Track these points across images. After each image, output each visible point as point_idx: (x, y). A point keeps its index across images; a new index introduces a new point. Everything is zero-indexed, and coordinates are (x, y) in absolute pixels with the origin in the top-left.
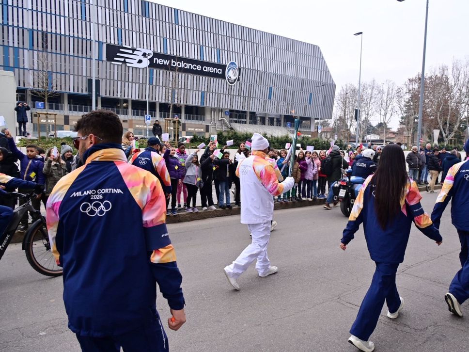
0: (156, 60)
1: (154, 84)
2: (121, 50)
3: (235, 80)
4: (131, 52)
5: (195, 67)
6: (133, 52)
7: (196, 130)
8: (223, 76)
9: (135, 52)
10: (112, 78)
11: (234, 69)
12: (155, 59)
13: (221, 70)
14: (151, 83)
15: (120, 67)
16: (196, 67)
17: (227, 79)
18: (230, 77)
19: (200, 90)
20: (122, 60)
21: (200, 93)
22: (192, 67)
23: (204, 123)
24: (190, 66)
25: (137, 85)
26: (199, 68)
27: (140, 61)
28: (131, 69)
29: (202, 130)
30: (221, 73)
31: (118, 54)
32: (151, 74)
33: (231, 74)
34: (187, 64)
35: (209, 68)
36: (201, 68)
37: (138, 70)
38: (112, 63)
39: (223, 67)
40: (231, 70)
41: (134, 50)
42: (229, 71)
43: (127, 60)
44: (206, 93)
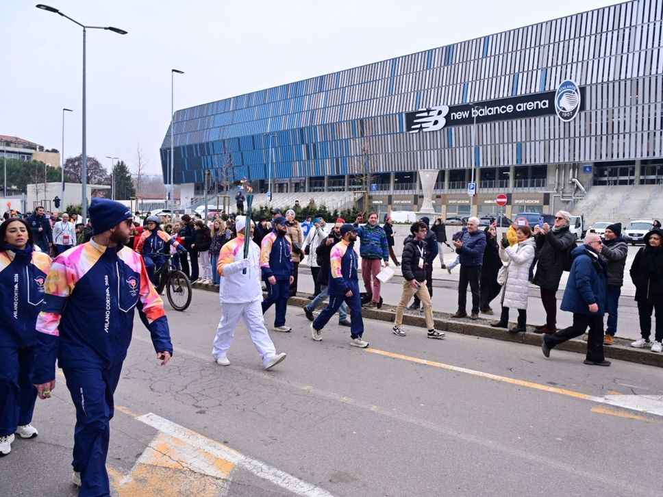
0: (454, 115)
1: (454, 146)
2: (417, 115)
3: (574, 111)
4: (426, 114)
5: (503, 109)
6: (428, 114)
7: (528, 202)
8: (551, 111)
9: (431, 113)
10: (412, 150)
11: (571, 92)
12: (452, 114)
13: (547, 102)
14: (450, 145)
15: (418, 134)
16: (506, 109)
17: (558, 113)
18: (564, 109)
19: (514, 140)
20: (419, 126)
21: (515, 145)
22: (500, 110)
23: (541, 191)
24: (497, 110)
25: (436, 151)
26: (510, 109)
27: (436, 123)
28: (428, 134)
29: (538, 202)
30: (547, 106)
31: (415, 121)
32: (449, 134)
33: (566, 103)
34: (492, 109)
35: (525, 104)
36: (512, 108)
37: (435, 133)
38: (411, 132)
39: (550, 96)
40: (564, 97)
41: (428, 111)
42: (560, 98)
43: (423, 125)
44: (523, 145)
